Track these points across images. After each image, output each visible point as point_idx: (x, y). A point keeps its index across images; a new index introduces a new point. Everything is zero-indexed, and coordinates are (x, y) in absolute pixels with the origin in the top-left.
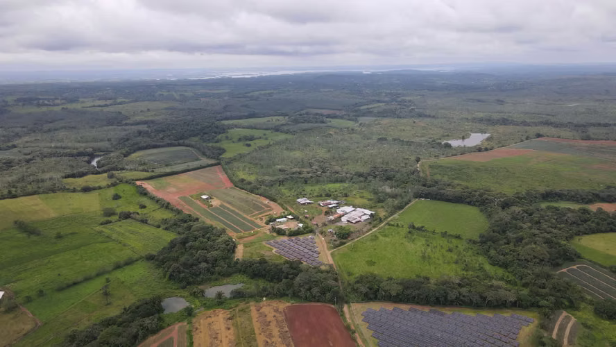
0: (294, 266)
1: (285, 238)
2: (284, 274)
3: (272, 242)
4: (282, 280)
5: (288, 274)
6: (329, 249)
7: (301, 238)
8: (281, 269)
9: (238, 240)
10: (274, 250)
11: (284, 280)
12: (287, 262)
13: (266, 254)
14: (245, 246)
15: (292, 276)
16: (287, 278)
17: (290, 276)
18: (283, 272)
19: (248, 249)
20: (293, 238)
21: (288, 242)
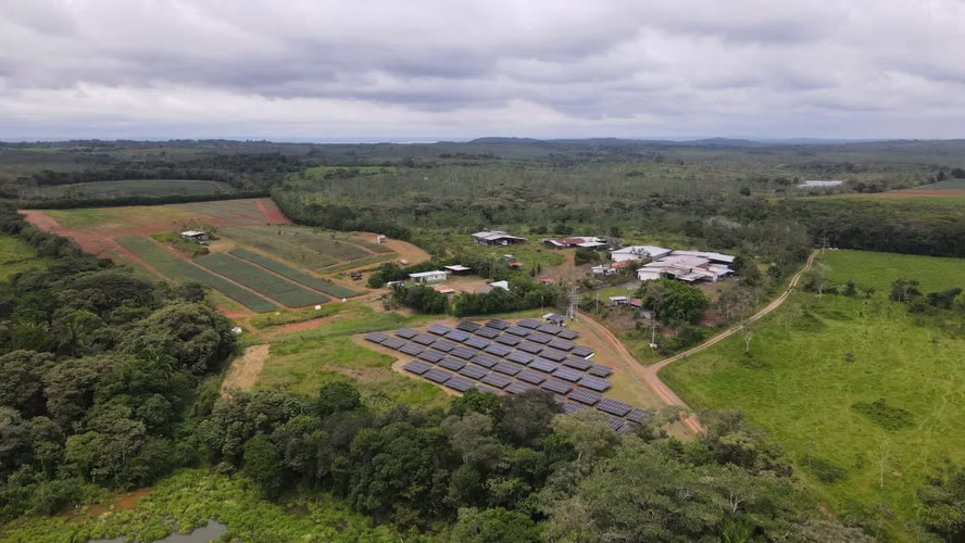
0: (520, 424)
1: (448, 324)
2: (459, 474)
3: (391, 334)
4: (449, 514)
5: (483, 470)
6: (646, 357)
7: (513, 321)
8: (443, 439)
9: (254, 331)
10: (401, 364)
11: (464, 513)
12: (473, 401)
13: (364, 380)
14: (277, 350)
15: (510, 484)
16: (479, 498)
17: (500, 486)
18: (454, 461)
19: (287, 362)
20: (482, 323)
21: (461, 335)
